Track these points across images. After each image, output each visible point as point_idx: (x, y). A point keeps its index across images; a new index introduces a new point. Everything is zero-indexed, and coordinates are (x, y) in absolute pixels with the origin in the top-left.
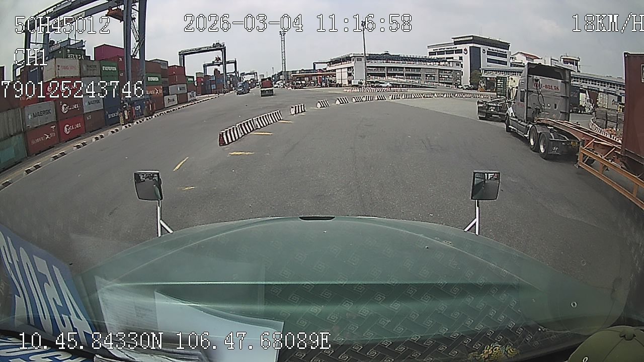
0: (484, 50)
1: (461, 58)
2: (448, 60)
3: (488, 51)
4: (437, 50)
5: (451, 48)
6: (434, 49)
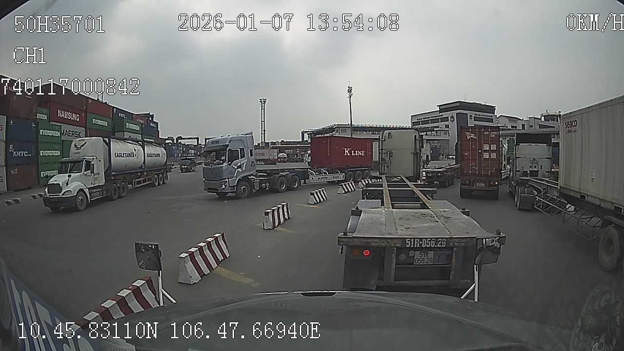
0: (471, 116)
1: (447, 126)
2: (435, 129)
3: (474, 117)
4: (421, 119)
5: (437, 116)
6: (418, 118)
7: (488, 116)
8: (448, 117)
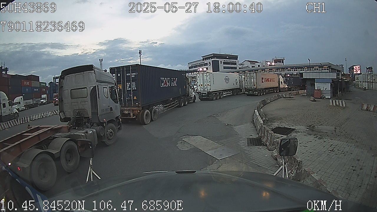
0: (221, 62)
3: (223, 62)
4: (193, 65)
5: (201, 63)
6: (192, 64)
7: (232, 61)
8: (207, 63)
